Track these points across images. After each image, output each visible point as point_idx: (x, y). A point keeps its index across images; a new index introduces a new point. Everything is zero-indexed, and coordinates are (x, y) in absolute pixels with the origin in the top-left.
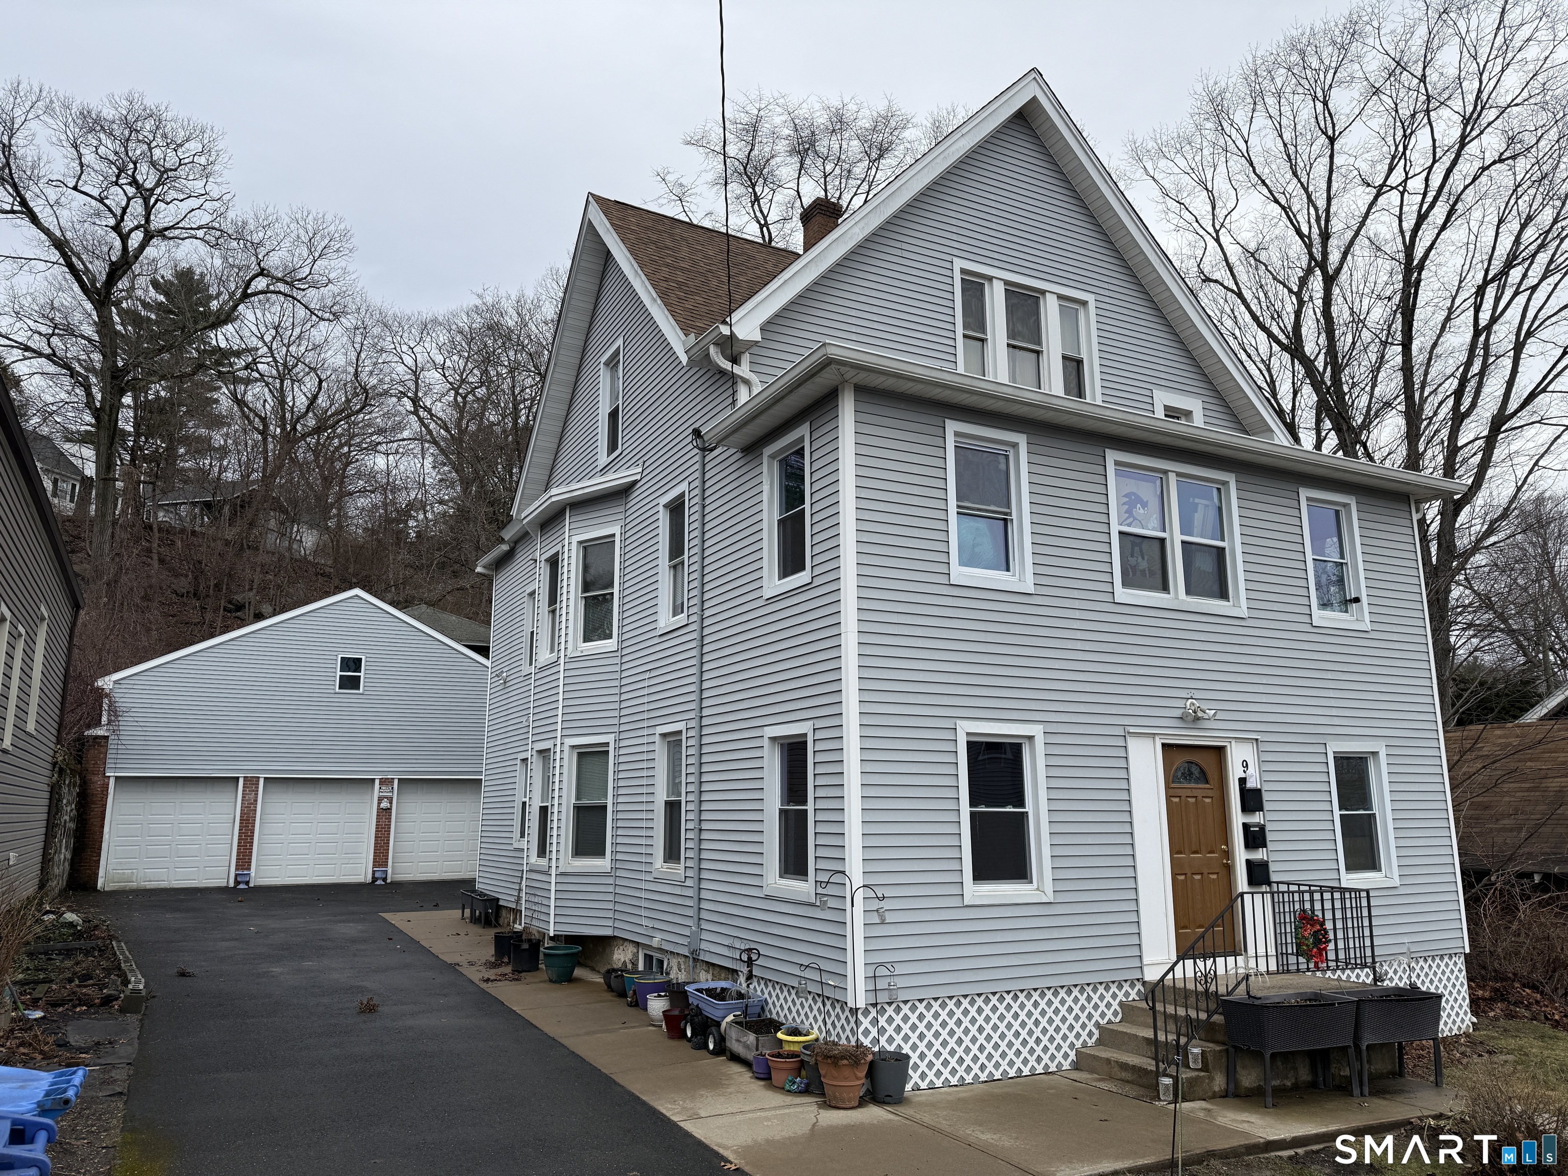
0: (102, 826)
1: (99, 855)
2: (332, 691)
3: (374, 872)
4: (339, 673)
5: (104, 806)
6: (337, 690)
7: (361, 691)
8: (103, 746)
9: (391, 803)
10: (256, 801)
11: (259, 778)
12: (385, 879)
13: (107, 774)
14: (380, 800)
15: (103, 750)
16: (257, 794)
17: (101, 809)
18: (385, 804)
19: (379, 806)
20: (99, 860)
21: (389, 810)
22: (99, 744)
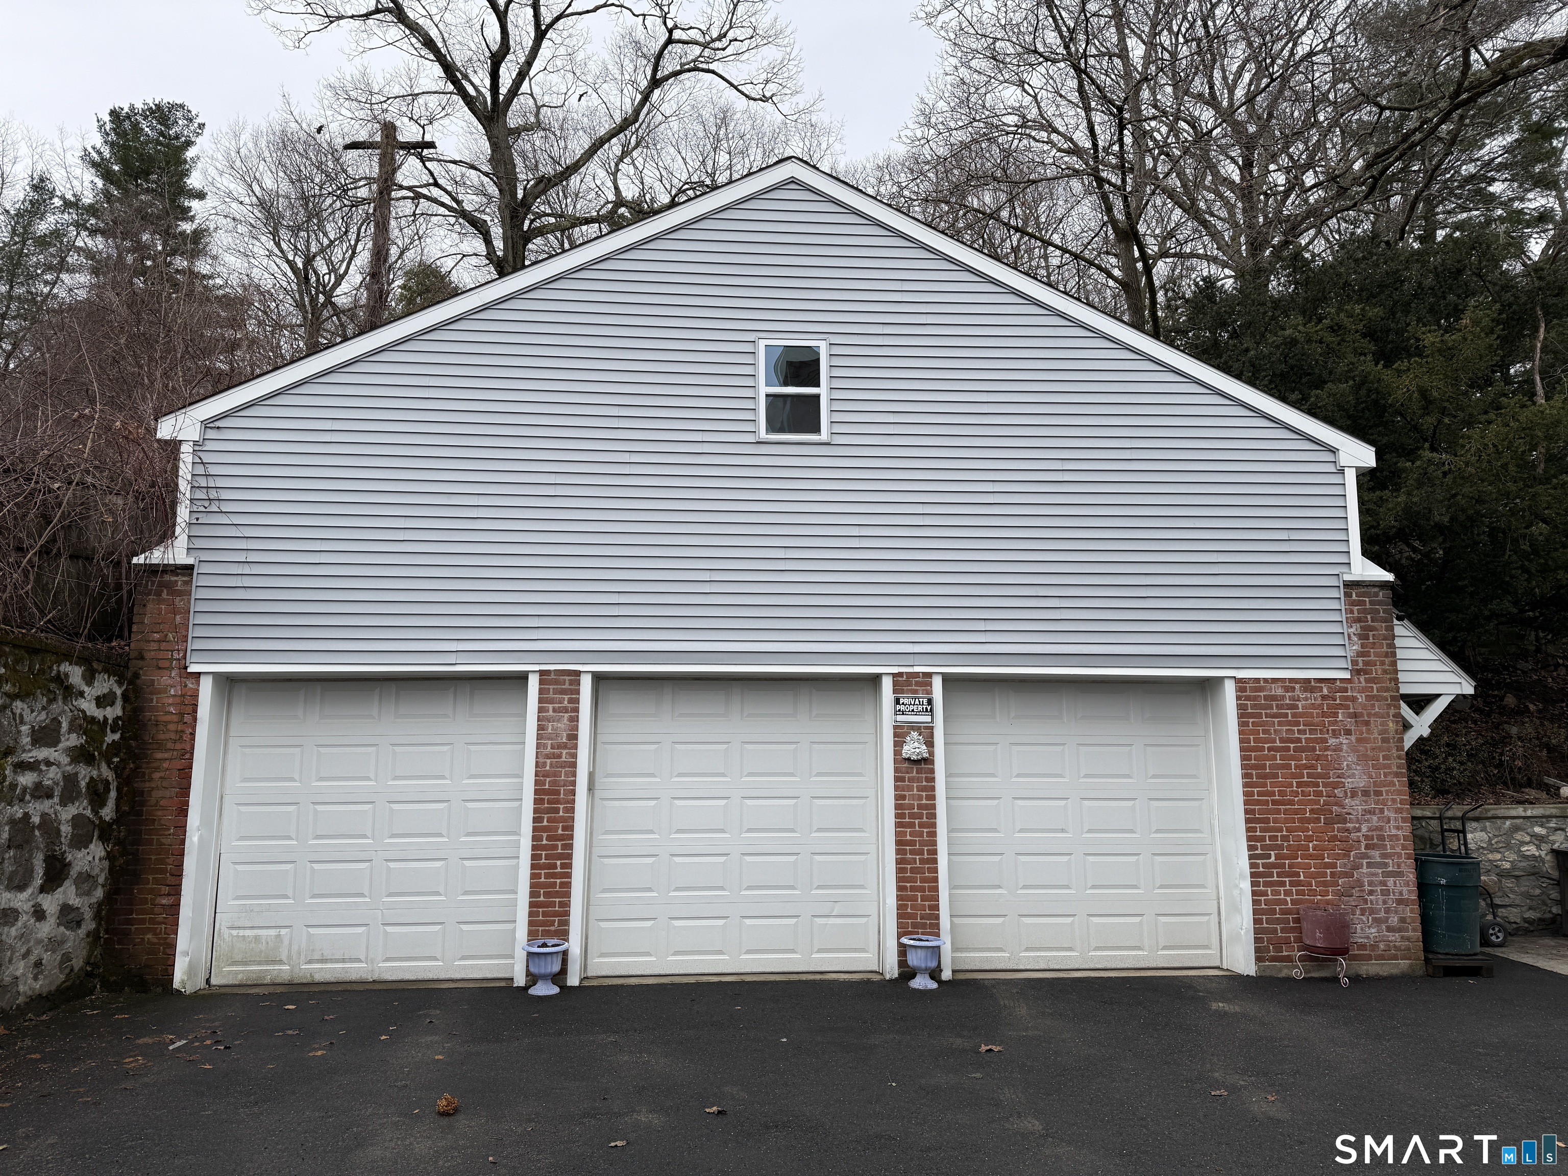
0: (183, 812)
1: (176, 891)
2: (750, 438)
3: (903, 950)
4: (764, 390)
5: (188, 755)
6: (763, 434)
7: (824, 436)
8: (180, 593)
9: (930, 744)
10: (573, 737)
11: (578, 673)
12: (935, 974)
13: (193, 668)
14: (900, 734)
15: (179, 602)
16: (575, 720)
17: (179, 764)
18: (913, 747)
19: (897, 753)
20: (177, 905)
21: (925, 763)
22: (170, 586)
